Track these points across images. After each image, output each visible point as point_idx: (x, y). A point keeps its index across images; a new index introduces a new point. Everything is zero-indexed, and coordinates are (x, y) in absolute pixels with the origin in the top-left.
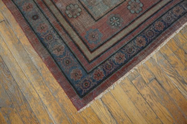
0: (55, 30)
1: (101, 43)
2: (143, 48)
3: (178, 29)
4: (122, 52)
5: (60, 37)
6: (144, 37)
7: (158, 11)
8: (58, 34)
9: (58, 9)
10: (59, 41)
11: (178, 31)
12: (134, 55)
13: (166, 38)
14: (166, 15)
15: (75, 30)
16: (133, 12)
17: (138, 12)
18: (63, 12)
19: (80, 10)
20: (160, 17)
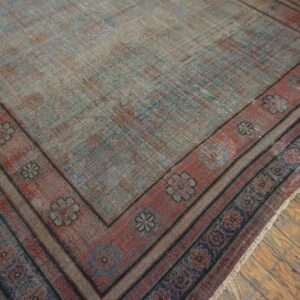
0: (28, 256)
1: (121, 272)
2: (206, 271)
3: (269, 219)
4: (163, 286)
5: (38, 270)
6: (205, 246)
7: (225, 189)
8: (34, 264)
9: (35, 211)
10: (37, 279)
11: (269, 225)
12: (189, 291)
13: (249, 243)
14: (242, 195)
15: (67, 251)
16: (178, 198)
17: (187, 197)
18: (45, 217)
19: (76, 208)
20: (231, 201)
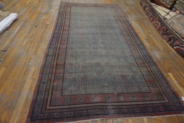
0: (45, 91)
1: (56, 105)
2: (70, 117)
3: (91, 119)
4: (60, 113)
5: (45, 94)
6: (74, 113)
7: (89, 106)
8: (45, 93)
9: (53, 85)
10: (43, 95)
11: (90, 120)
12: (63, 118)
13: (83, 120)
14: (91, 110)
15: (52, 95)
16: (78, 101)
17: (80, 102)
18: (54, 87)
19: (60, 89)
20: (88, 110)
